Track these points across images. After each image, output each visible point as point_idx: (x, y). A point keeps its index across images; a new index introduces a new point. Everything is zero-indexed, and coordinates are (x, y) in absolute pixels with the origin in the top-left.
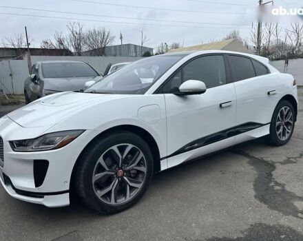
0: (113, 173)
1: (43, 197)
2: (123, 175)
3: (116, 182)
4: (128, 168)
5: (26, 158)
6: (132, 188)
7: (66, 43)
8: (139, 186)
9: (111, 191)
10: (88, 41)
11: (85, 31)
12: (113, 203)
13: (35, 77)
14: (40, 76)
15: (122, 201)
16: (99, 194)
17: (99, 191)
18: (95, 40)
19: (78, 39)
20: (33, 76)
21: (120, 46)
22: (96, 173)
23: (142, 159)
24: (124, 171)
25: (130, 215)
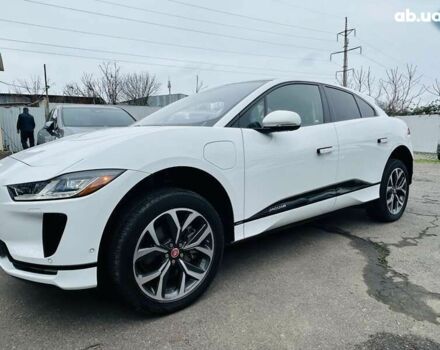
0: (166, 251)
1: (55, 274)
2: (179, 257)
3: (166, 266)
4: (187, 247)
5: (31, 211)
6: (190, 279)
7: (96, 89)
8: (200, 277)
9: (158, 278)
10: (125, 88)
11: (122, 75)
12: (158, 297)
13: (52, 125)
14: (60, 124)
15: (173, 296)
16: (141, 280)
17: (140, 276)
18: (136, 88)
19: (113, 84)
20: (49, 123)
21: (167, 96)
22: (141, 247)
23: (209, 236)
24: (181, 251)
25: (183, 320)
